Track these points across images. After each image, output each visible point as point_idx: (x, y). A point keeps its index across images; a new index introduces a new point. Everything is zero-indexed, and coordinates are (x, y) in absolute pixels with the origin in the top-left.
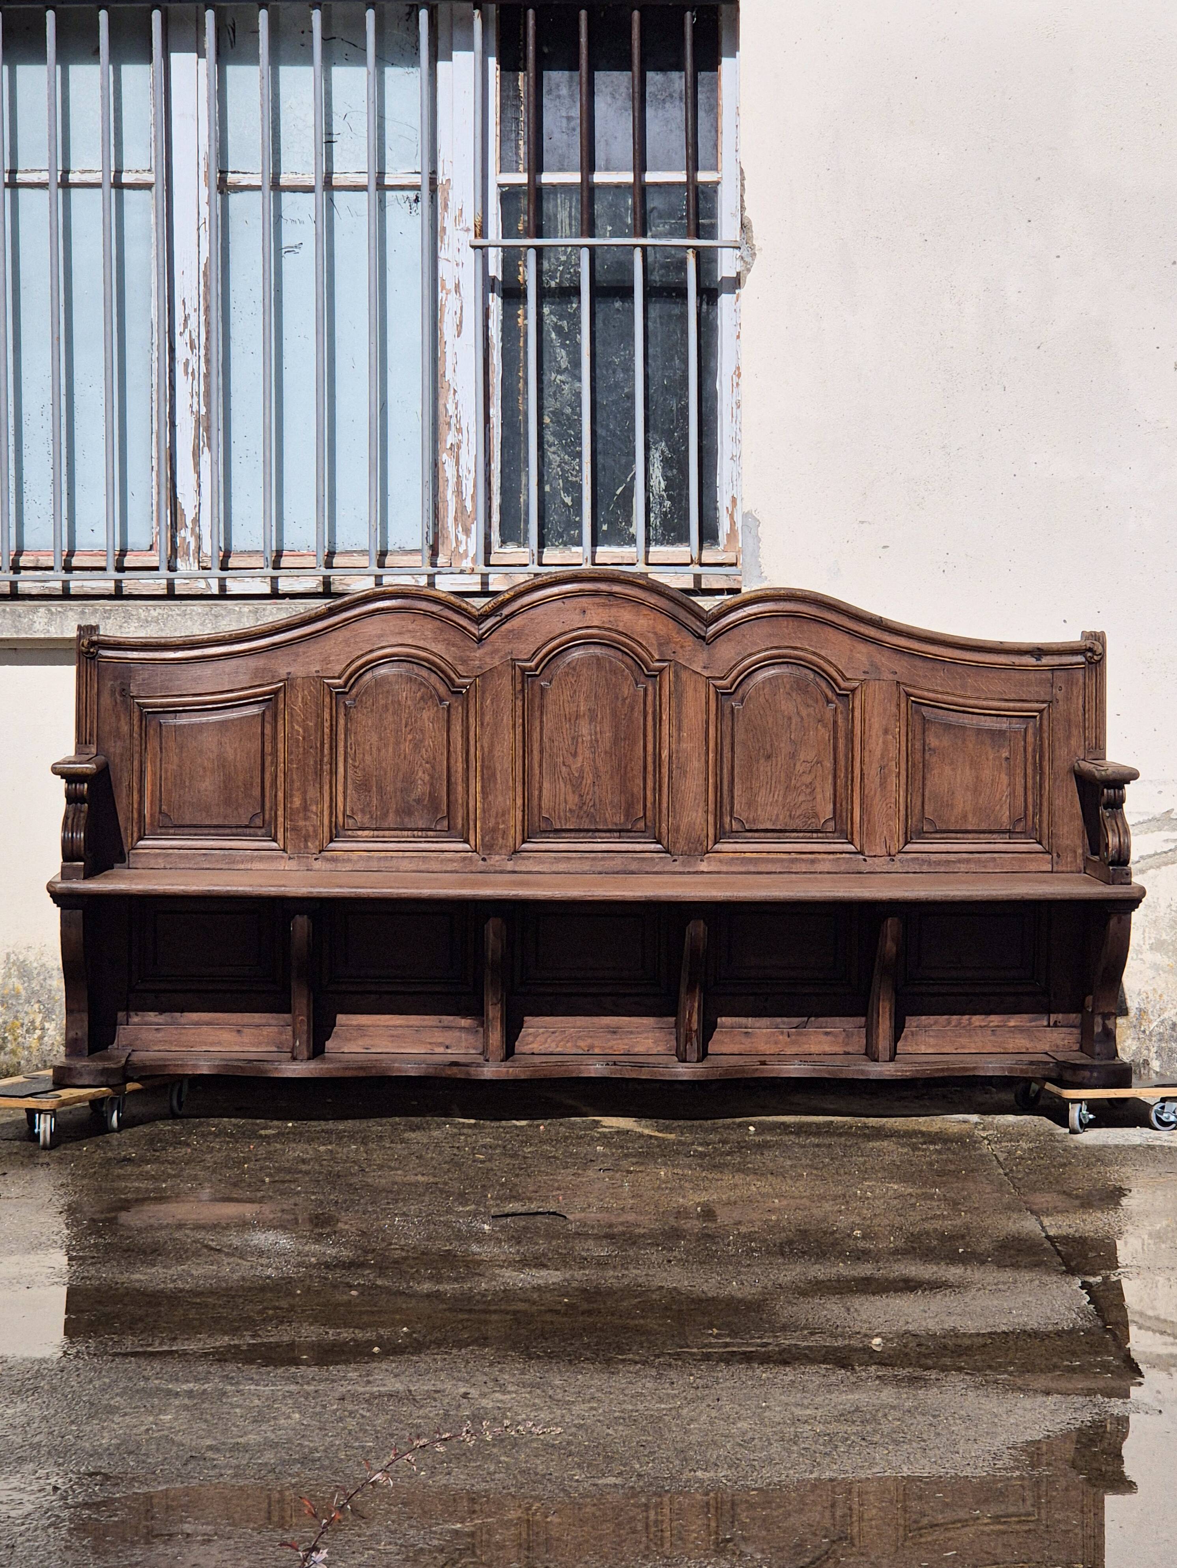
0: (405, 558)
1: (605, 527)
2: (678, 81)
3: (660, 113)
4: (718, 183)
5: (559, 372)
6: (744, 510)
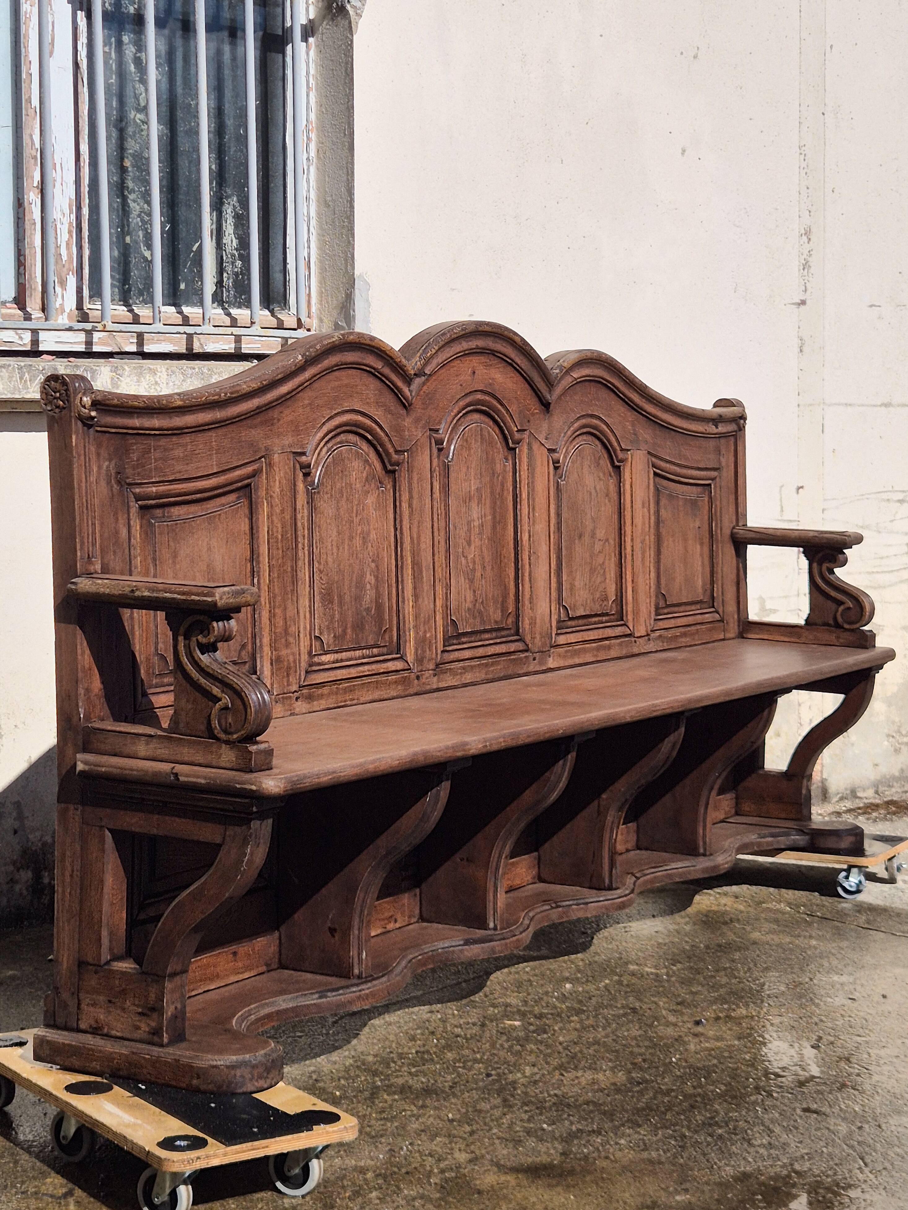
1: (182, 286)
6: (357, 273)
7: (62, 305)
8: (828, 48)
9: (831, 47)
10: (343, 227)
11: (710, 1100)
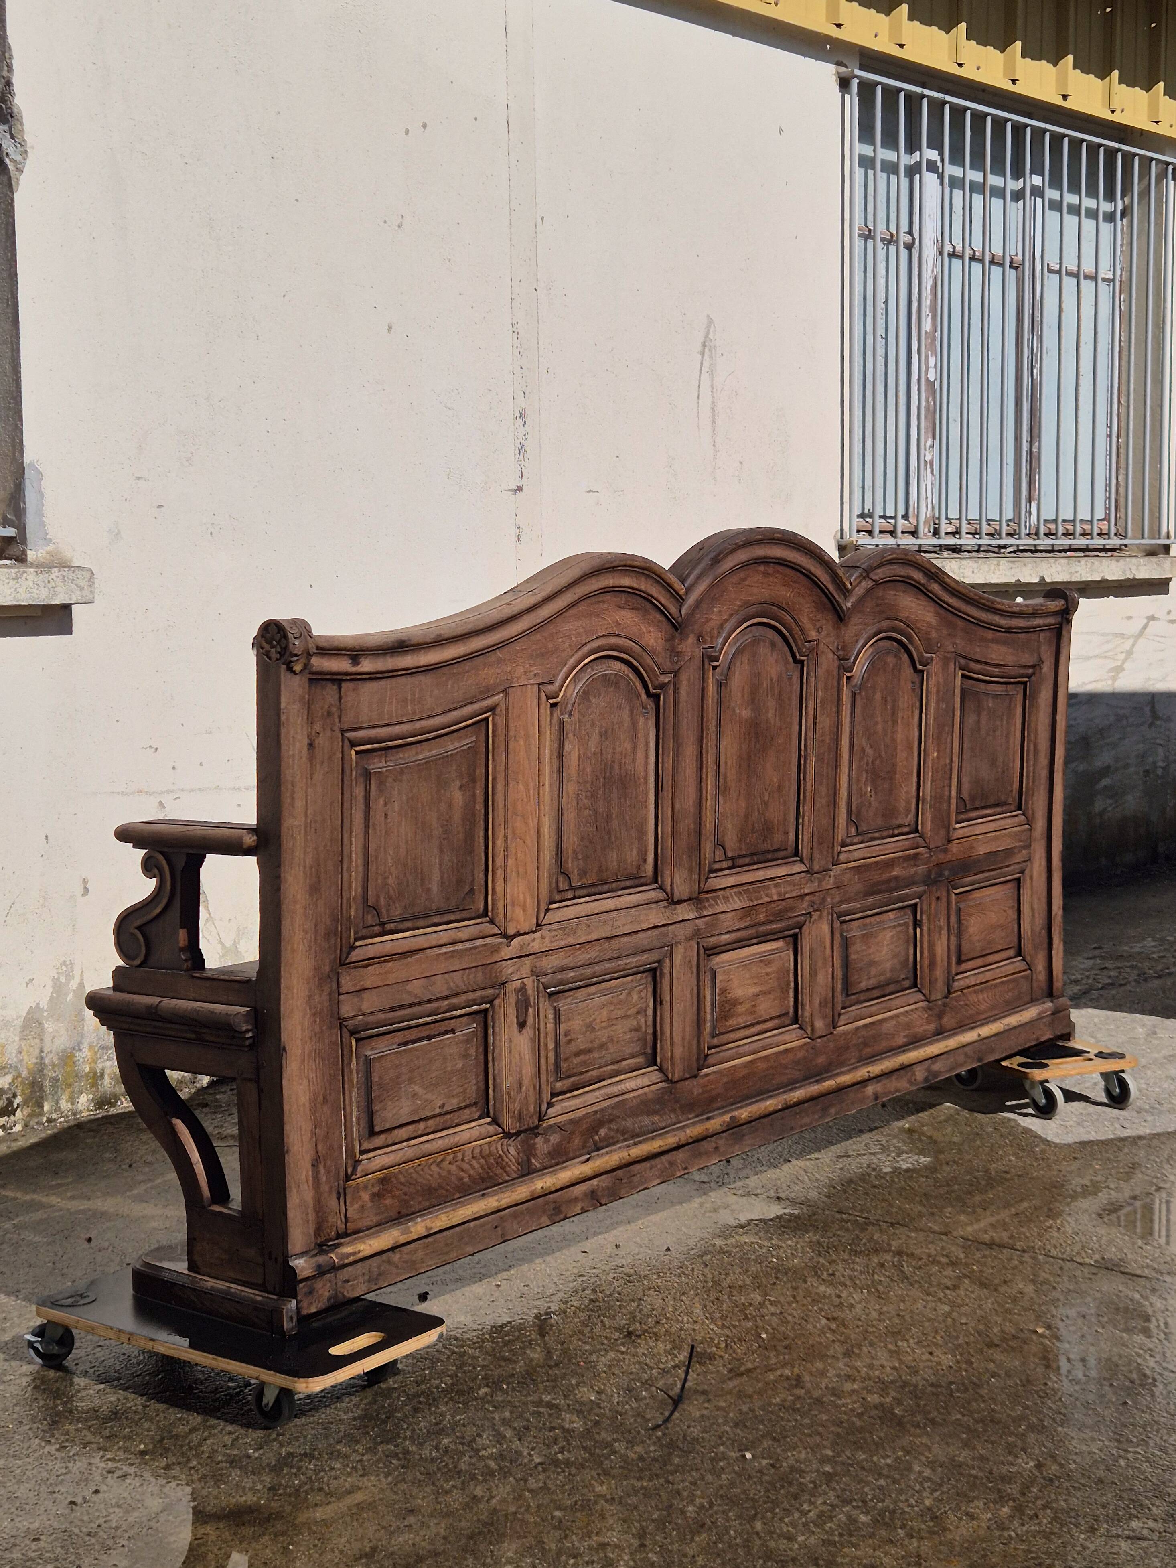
6: (27, 460)
8: (540, 220)
9: (543, 218)
10: (9, 409)
11: (434, 1399)
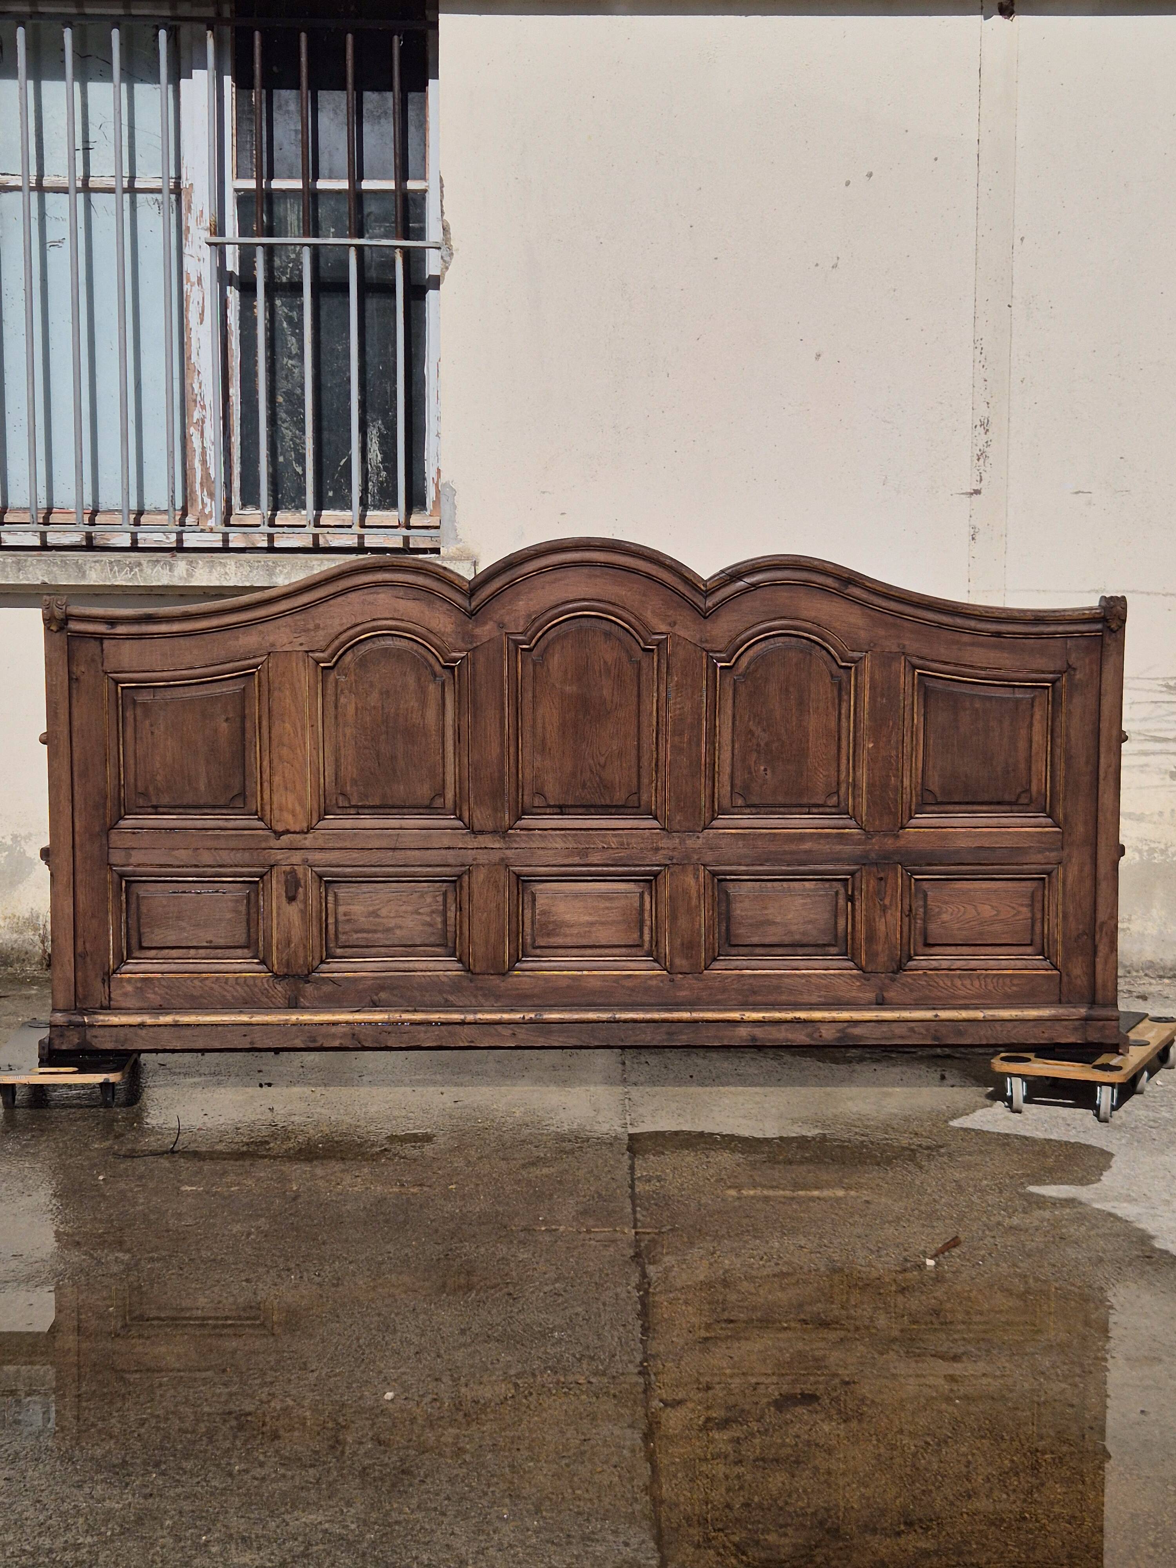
0: (159, 517)
1: (331, 494)
2: (389, 99)
3: (376, 127)
4: (425, 191)
5: (290, 357)
6: (442, 481)
7: (211, 512)
8: (1017, 241)
9: (1022, 239)
